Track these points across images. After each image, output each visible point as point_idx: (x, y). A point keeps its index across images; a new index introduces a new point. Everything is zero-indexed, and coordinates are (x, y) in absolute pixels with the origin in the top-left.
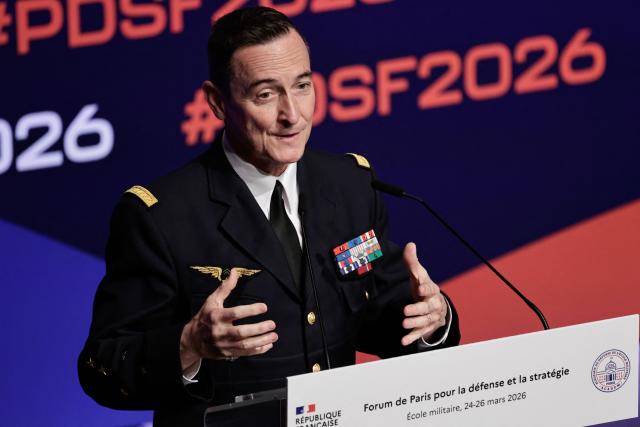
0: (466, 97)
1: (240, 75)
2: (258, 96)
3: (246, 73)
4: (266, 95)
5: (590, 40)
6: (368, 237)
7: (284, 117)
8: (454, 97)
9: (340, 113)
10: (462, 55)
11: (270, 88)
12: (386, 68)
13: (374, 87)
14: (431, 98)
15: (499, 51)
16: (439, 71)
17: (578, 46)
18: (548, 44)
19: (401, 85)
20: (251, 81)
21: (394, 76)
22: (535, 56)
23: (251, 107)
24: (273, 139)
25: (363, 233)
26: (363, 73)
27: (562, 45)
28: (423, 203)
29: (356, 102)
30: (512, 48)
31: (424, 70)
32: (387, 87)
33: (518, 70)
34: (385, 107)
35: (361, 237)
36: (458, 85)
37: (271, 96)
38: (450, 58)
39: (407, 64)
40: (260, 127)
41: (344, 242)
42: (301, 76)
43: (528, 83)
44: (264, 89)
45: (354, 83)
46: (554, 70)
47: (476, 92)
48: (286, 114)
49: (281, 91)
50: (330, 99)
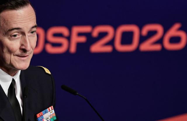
0: (114, 49)
1: (3, 25)
2: (11, 36)
3: (7, 24)
4: (15, 36)
5: (180, 29)
6: (51, 109)
7: (23, 47)
8: (109, 49)
9: (50, 49)
10: (115, 28)
11: (18, 32)
12: (76, 30)
13: (69, 38)
14: (97, 48)
15: (134, 28)
16: (102, 35)
17: (174, 31)
18: (159, 28)
19: (83, 39)
20: (9, 29)
21: (80, 34)
22: (152, 33)
23: (7, 41)
24: (16, 57)
25: (48, 107)
26: (64, 31)
27: (166, 30)
28: (86, 99)
29: (59, 45)
30: (141, 28)
31: (95, 34)
32: (75, 39)
33: (143, 39)
34: (73, 49)
35: (48, 109)
36: (111, 43)
37: (17, 37)
38: (109, 29)
39: (87, 29)
40: (10, 52)
41: (41, 111)
42: (33, 27)
43: (146, 46)
44: (15, 32)
45: (59, 35)
46: (160, 41)
47: (120, 48)
48: (25, 46)
49: (23, 34)
50: (46, 42)
